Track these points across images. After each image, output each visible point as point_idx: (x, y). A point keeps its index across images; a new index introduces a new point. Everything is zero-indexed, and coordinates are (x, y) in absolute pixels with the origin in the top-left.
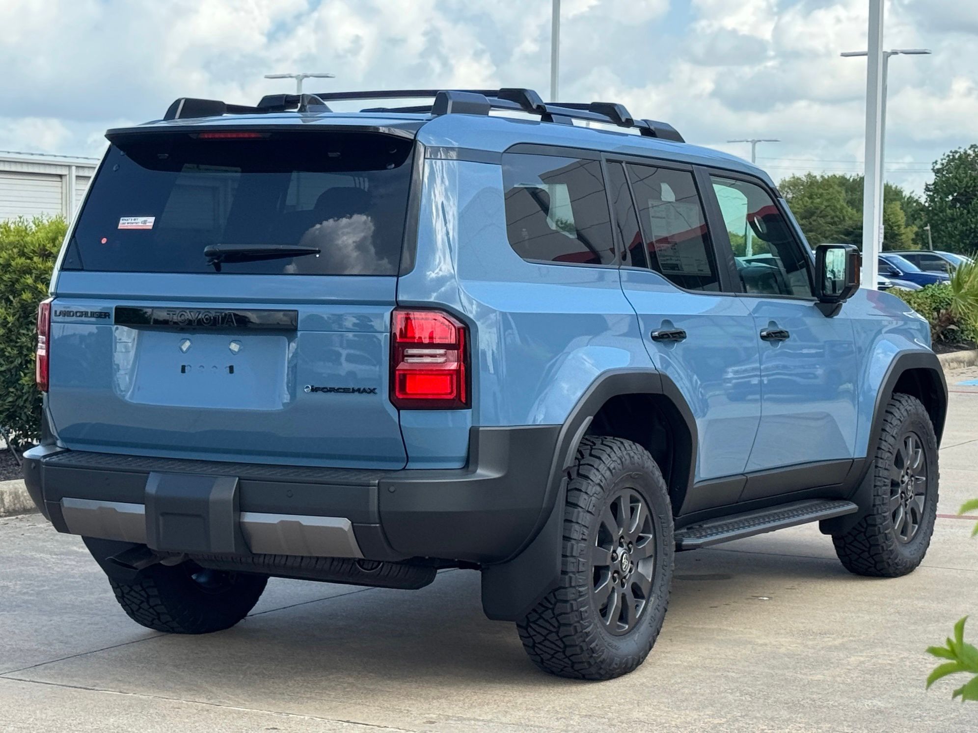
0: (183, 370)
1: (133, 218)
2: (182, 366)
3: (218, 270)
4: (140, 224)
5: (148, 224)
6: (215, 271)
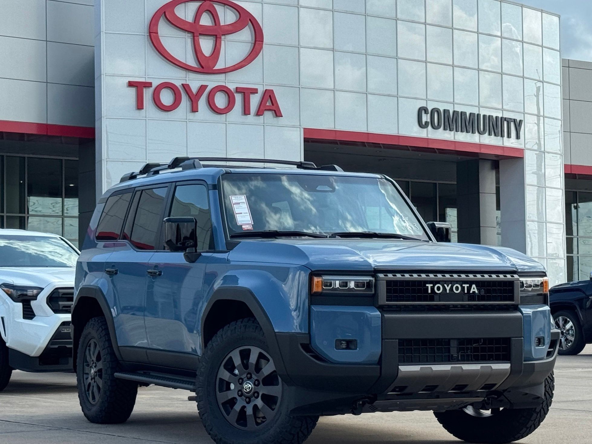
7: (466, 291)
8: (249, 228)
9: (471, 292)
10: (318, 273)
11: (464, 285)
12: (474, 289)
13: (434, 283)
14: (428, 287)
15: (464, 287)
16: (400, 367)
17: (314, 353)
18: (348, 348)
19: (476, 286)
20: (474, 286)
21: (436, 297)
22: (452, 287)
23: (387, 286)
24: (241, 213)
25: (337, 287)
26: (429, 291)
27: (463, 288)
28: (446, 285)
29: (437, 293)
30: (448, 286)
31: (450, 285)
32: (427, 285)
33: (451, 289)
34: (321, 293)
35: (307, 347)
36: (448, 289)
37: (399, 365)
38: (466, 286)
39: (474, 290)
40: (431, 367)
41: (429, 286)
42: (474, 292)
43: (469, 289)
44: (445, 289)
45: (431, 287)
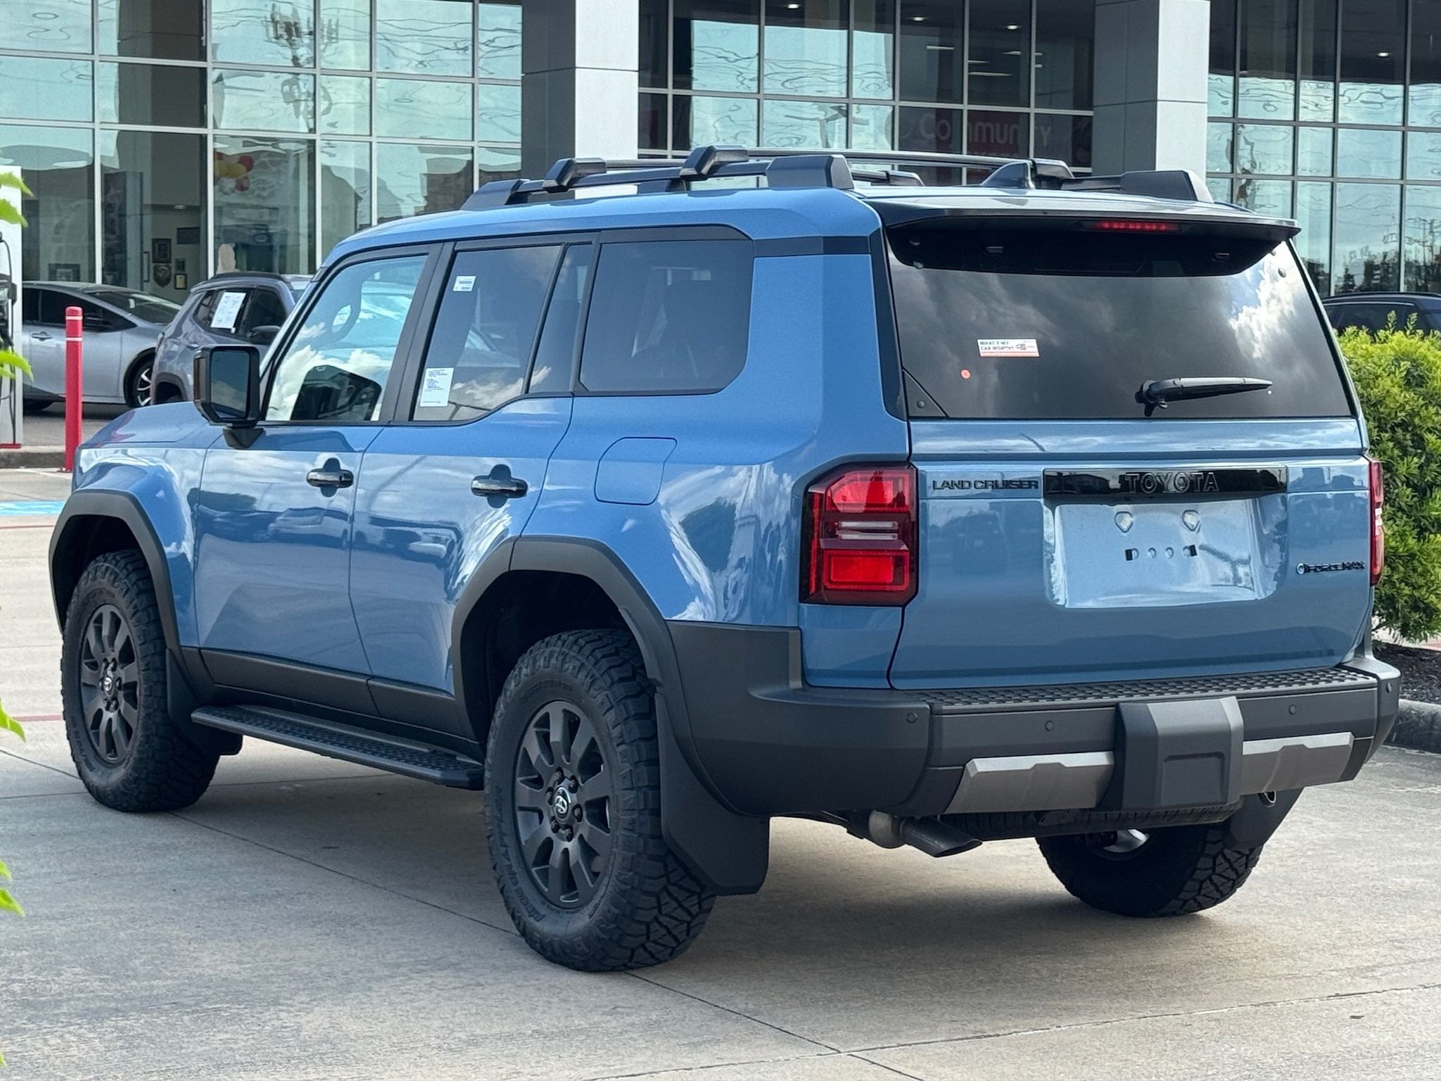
0: (1129, 555)
1: (1000, 341)
2: (1127, 551)
3: (1148, 415)
4: (1016, 350)
5: (1028, 350)
6: (1144, 416)
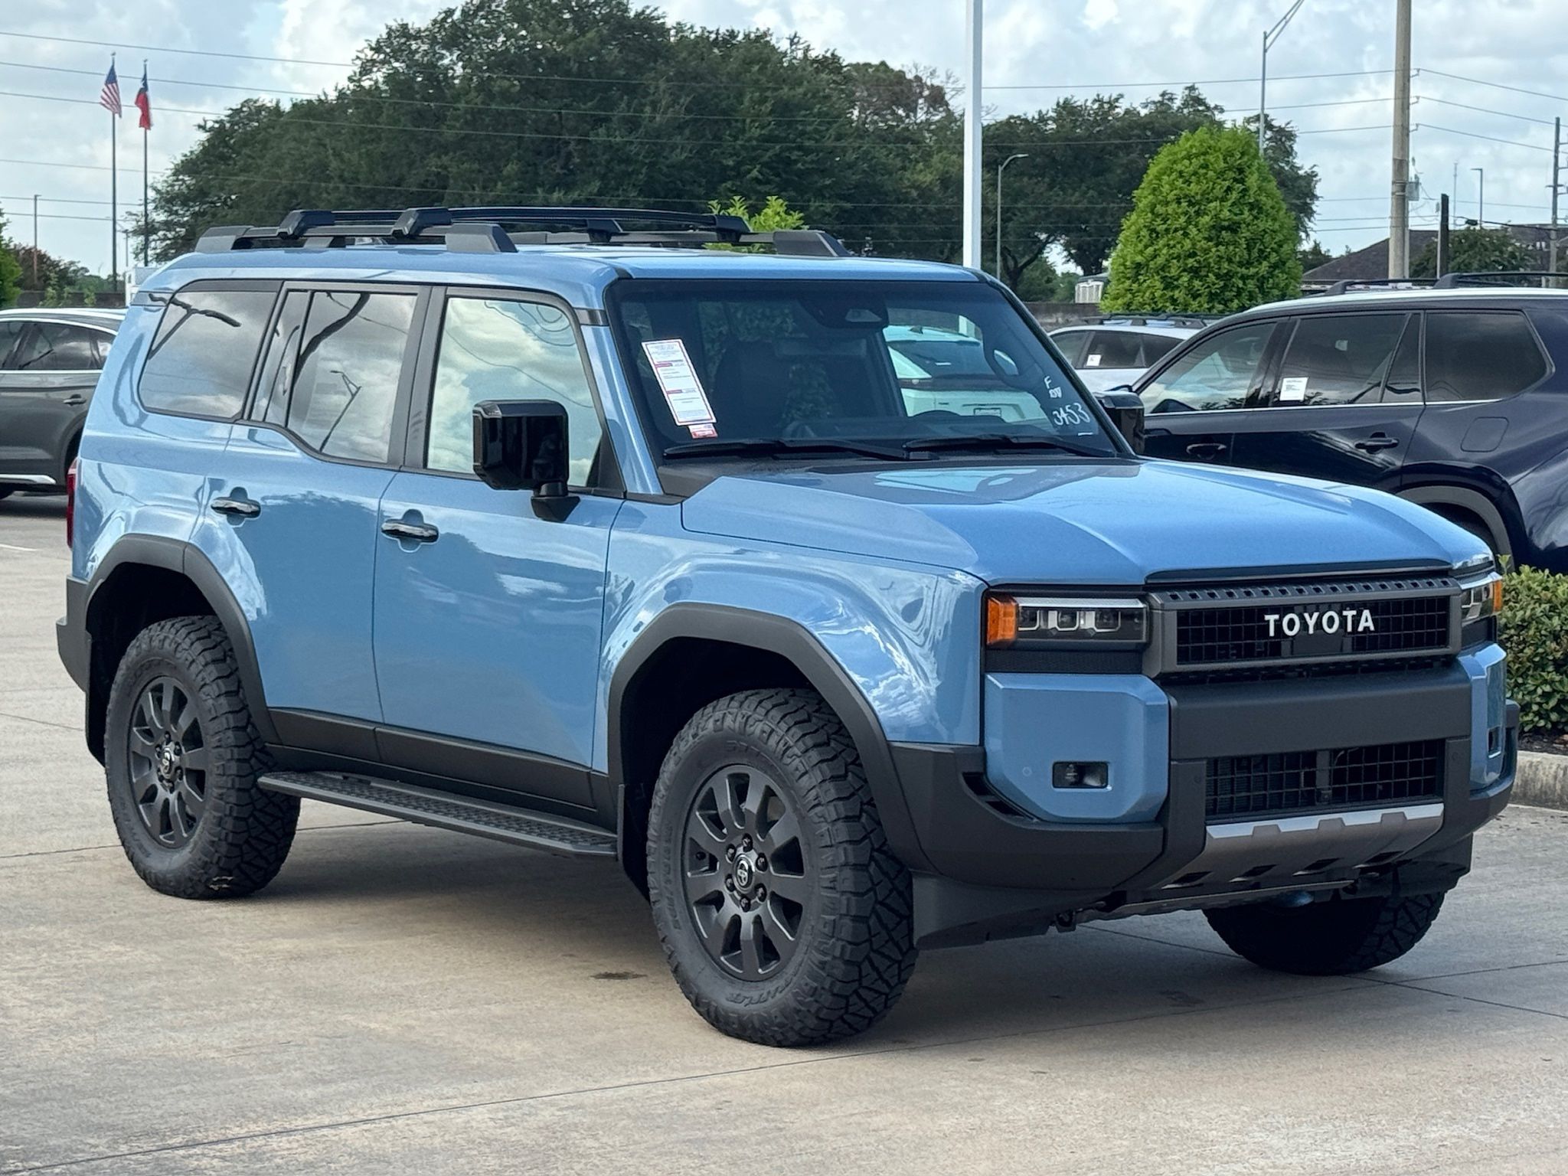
7: (1349, 629)
8: (707, 433)
9: (1360, 629)
10: (1003, 590)
11: (1345, 613)
12: (1367, 621)
13: (1282, 610)
14: (1268, 621)
15: (1346, 617)
16: (1209, 828)
17: (997, 796)
18: (1079, 783)
19: (1372, 615)
20: (1366, 613)
21: (1285, 646)
22: (1320, 618)
23: (1178, 625)
24: (680, 391)
25: (1050, 627)
26: (1272, 633)
27: (1344, 620)
28: (1306, 615)
29: (1288, 637)
30: (1311, 616)
31: (1316, 615)
32: (1267, 617)
33: (1318, 625)
34: (1014, 643)
35: (978, 781)
36: (1311, 623)
37: (1207, 825)
38: (1349, 614)
39: (1367, 624)
40: (1277, 826)
41: (1272, 618)
42: (1366, 629)
43: (1356, 621)
44: (1304, 625)
45: (1275, 621)
